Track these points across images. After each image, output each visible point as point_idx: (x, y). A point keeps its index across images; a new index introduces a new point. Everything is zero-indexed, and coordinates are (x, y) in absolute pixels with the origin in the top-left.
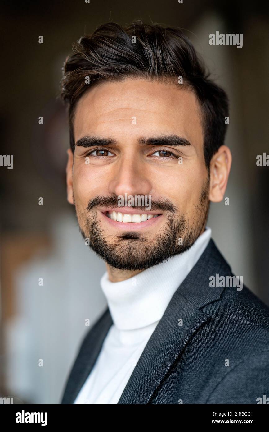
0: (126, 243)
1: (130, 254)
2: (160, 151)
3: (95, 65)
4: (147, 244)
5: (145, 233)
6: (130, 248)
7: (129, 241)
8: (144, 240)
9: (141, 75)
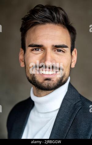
0: (47, 81)
1: (48, 85)
2: (57, 50)
3: (35, 19)
4: (54, 82)
5: (53, 78)
6: (48, 83)
7: (48, 81)
8: (53, 81)
9: (52, 23)
